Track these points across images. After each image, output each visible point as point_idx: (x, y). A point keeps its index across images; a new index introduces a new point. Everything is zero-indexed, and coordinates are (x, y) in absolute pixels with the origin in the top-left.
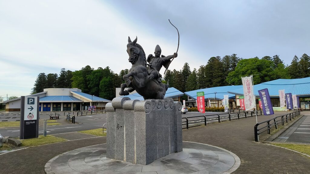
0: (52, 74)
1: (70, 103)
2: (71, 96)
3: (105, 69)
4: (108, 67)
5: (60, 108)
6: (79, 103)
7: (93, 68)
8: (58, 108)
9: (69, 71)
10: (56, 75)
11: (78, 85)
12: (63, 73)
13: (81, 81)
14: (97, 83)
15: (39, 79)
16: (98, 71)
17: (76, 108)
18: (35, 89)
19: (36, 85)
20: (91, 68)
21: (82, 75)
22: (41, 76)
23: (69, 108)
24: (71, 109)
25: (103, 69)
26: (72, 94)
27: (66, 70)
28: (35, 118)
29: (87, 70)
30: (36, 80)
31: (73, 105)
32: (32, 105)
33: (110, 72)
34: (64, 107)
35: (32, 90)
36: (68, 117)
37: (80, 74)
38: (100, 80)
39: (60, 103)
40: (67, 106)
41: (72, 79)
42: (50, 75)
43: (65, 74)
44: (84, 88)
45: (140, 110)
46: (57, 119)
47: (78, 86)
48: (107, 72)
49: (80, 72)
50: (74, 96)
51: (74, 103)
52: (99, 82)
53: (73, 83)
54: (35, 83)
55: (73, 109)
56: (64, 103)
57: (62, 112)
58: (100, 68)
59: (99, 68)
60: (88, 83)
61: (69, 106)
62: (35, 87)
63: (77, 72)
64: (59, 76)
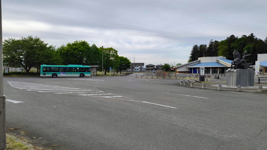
0: (203, 45)
1: (217, 68)
2: (218, 62)
3: (249, 36)
4: (252, 34)
5: (209, 71)
6: (224, 68)
7: (237, 37)
8: (208, 71)
9: (216, 42)
10: (206, 46)
11: (224, 52)
12: (212, 43)
13: (226, 49)
14: (241, 49)
15: (194, 50)
16: (241, 39)
17: (221, 71)
18: (191, 57)
19: (191, 54)
20: (235, 37)
21: (227, 44)
22: (195, 47)
23: (216, 71)
24: (217, 72)
25: (247, 36)
26: (218, 61)
27: (213, 41)
28: (204, 75)
29: (232, 39)
30: (191, 50)
31: (219, 69)
32: (203, 70)
33: (254, 38)
34: (213, 71)
35: (189, 58)
36: (216, 76)
37: (225, 43)
38: (244, 47)
39: (209, 68)
40: (215, 70)
41: (218, 48)
42: (201, 46)
43: (213, 44)
44: (229, 55)
45: (235, 72)
46: (209, 77)
47: (224, 54)
48: (251, 39)
49: (225, 42)
50: (220, 62)
51: (220, 68)
52: (243, 49)
53: (220, 52)
54: (191, 53)
55: (219, 72)
56: (212, 68)
57: (211, 74)
58: (244, 36)
59: (242, 36)
60: (232, 50)
61: (216, 70)
62: (191, 55)
63: (222, 41)
64: (208, 46)
